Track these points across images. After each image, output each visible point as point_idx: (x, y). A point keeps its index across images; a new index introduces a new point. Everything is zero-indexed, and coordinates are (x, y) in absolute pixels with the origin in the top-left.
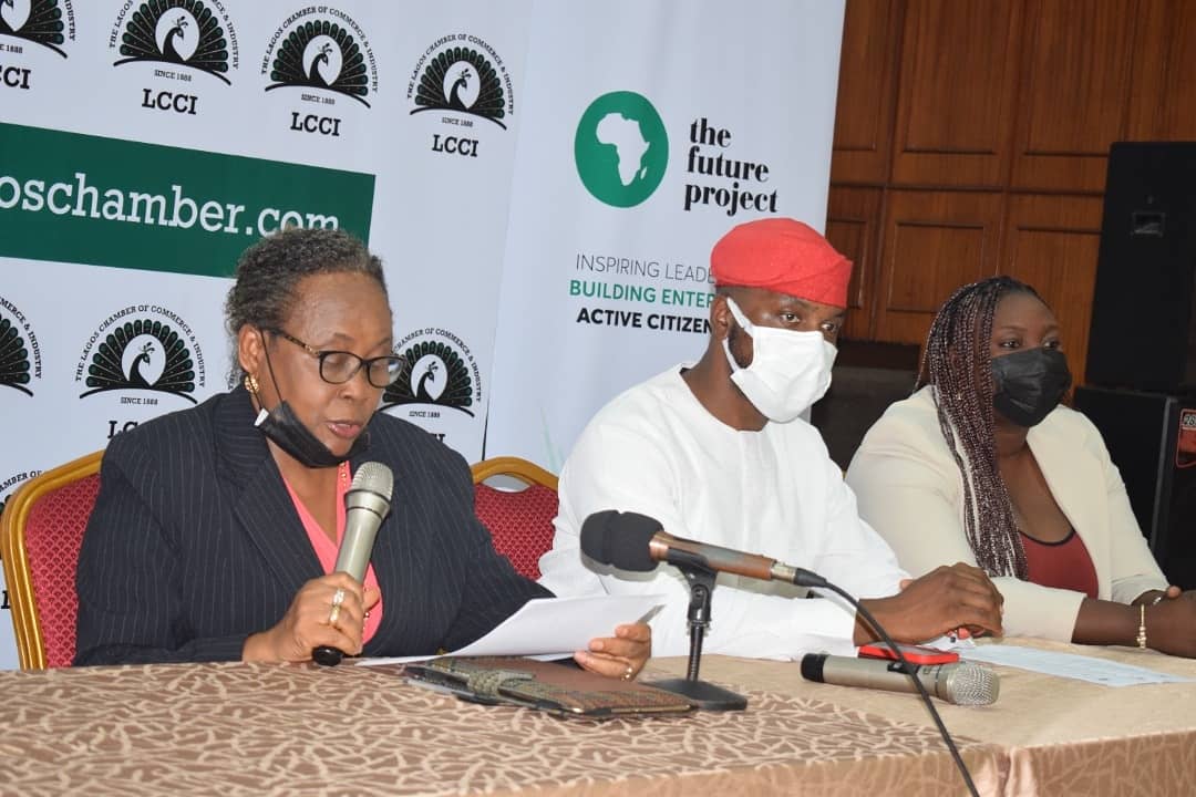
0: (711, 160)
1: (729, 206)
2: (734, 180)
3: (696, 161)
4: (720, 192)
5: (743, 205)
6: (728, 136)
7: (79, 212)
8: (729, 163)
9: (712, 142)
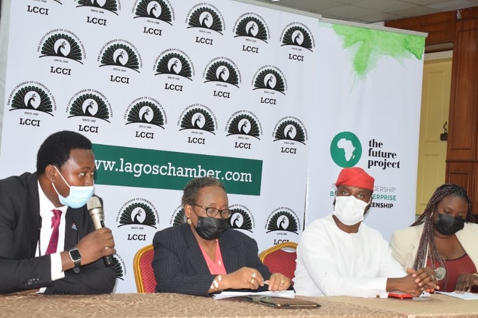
0: (376, 152)
1: (383, 167)
2: (385, 158)
3: (371, 153)
4: (380, 162)
5: (388, 166)
6: (382, 144)
7: (170, 174)
8: (383, 153)
9: (377, 146)
